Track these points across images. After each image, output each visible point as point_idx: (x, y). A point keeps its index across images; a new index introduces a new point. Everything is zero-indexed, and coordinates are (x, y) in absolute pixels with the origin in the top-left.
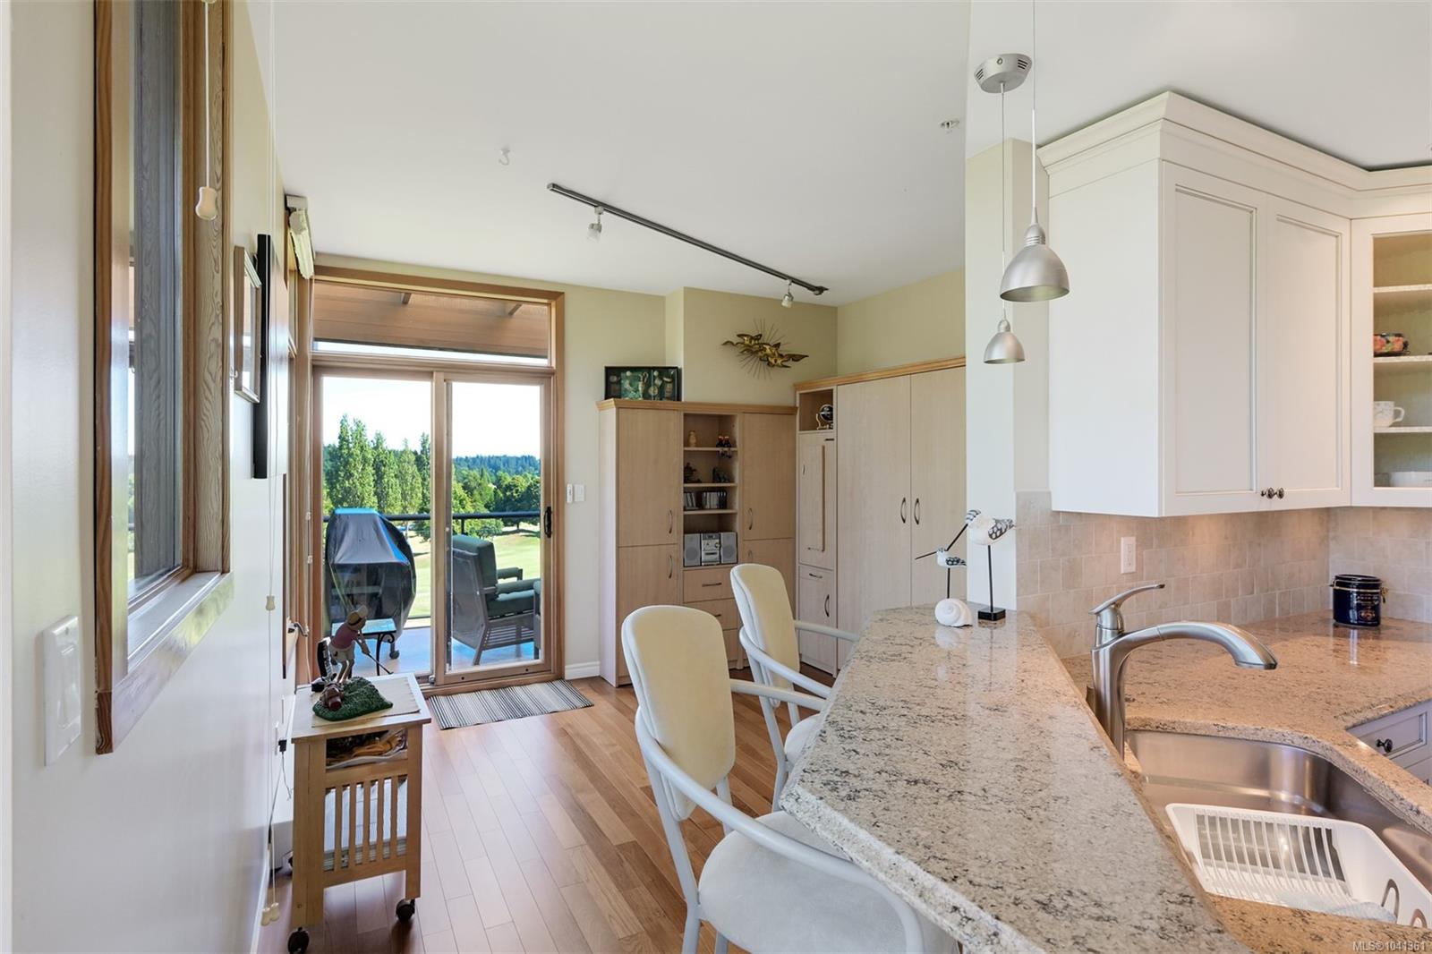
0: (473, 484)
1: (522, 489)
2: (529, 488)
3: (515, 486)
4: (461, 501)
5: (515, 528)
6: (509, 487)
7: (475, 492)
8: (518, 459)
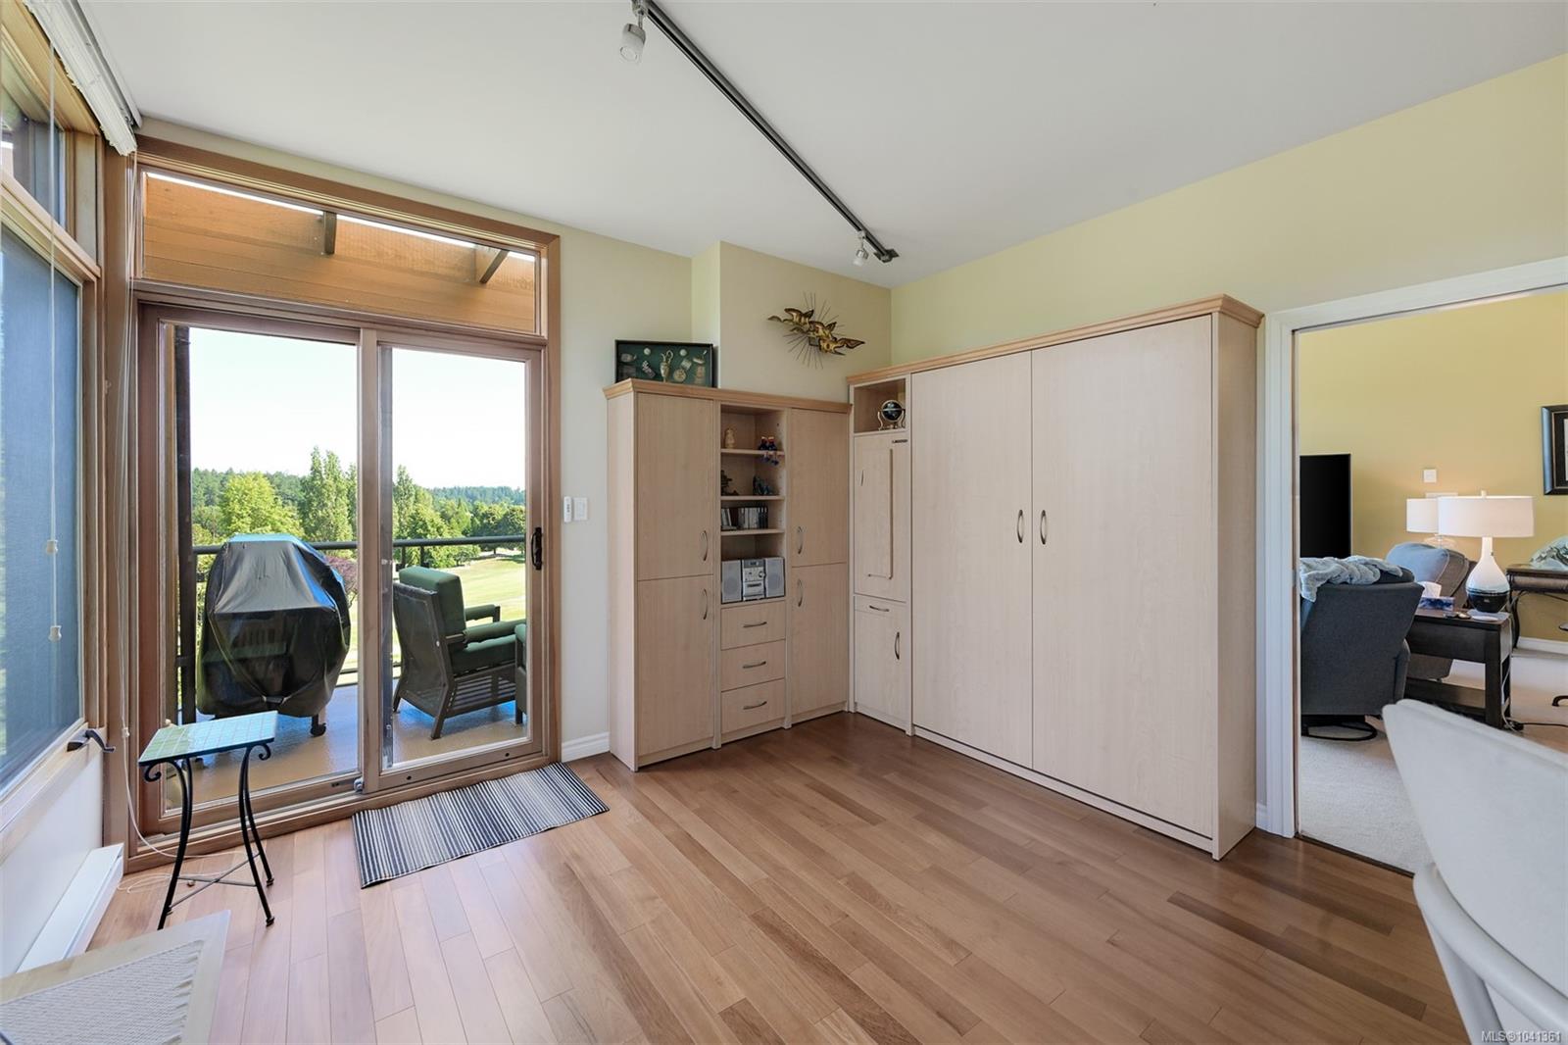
0: (450, 513)
1: (499, 517)
2: (505, 515)
3: (491, 514)
4: (438, 529)
5: (492, 553)
6: (485, 516)
7: (453, 520)
8: (494, 490)
